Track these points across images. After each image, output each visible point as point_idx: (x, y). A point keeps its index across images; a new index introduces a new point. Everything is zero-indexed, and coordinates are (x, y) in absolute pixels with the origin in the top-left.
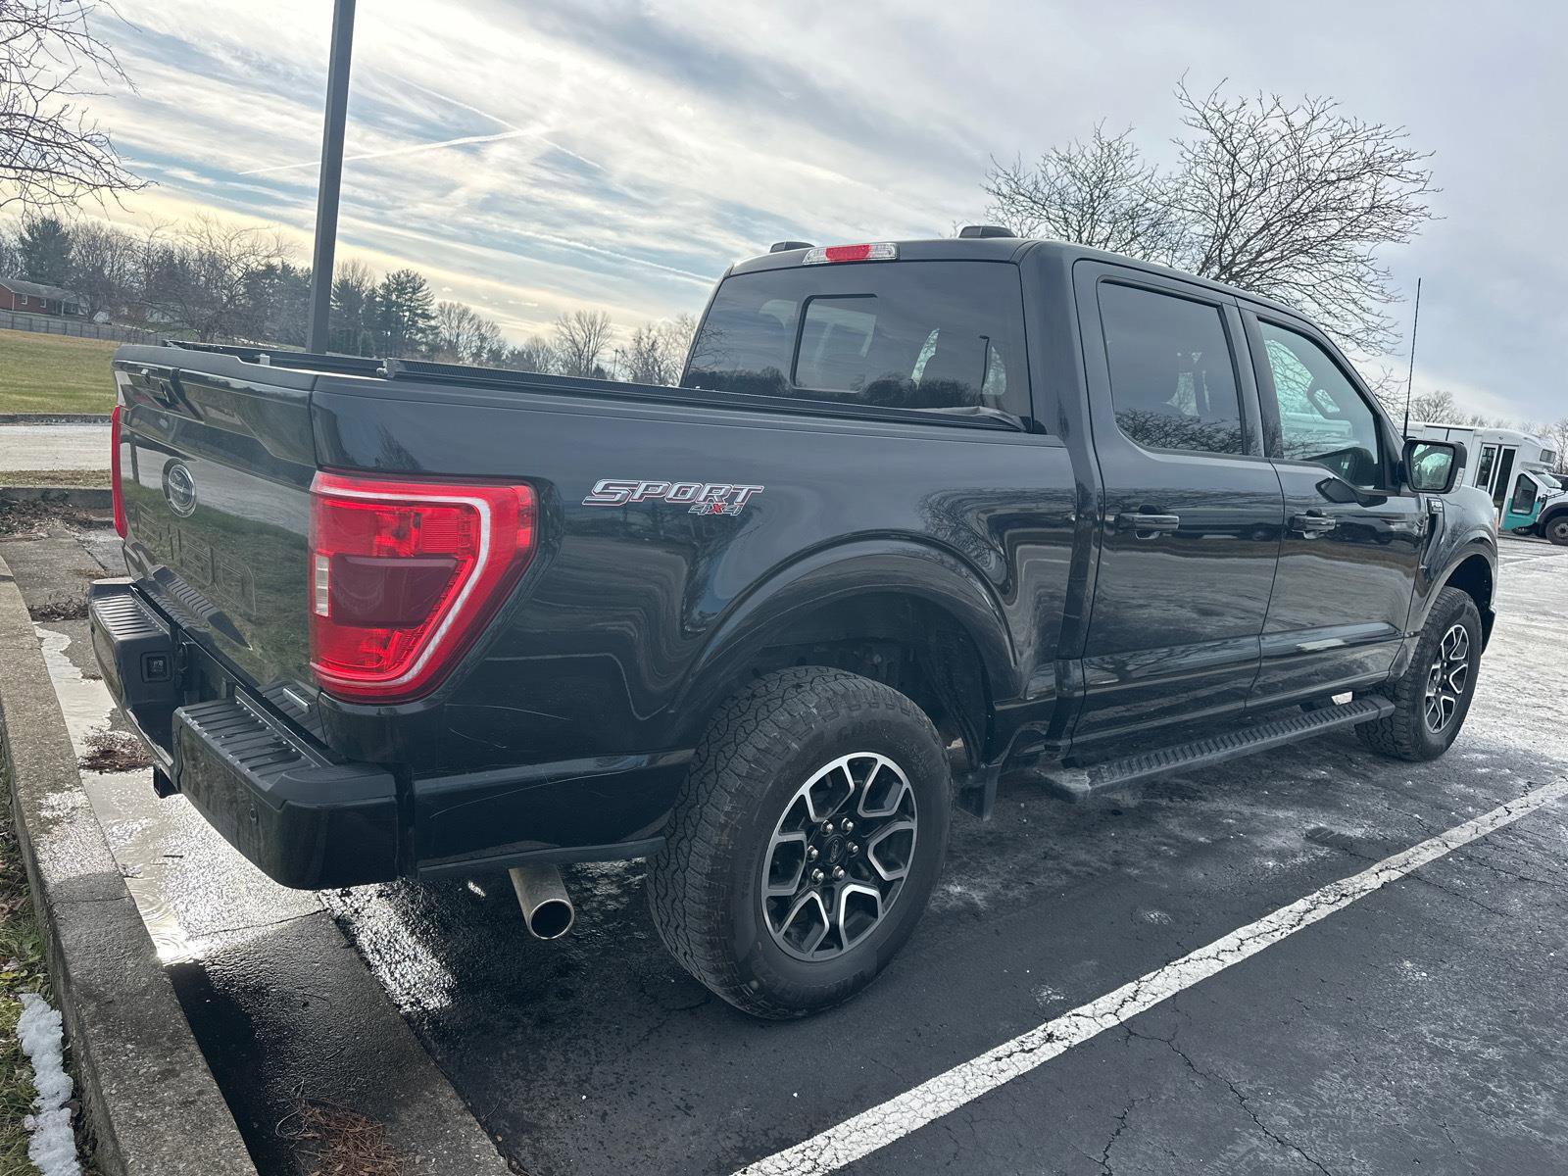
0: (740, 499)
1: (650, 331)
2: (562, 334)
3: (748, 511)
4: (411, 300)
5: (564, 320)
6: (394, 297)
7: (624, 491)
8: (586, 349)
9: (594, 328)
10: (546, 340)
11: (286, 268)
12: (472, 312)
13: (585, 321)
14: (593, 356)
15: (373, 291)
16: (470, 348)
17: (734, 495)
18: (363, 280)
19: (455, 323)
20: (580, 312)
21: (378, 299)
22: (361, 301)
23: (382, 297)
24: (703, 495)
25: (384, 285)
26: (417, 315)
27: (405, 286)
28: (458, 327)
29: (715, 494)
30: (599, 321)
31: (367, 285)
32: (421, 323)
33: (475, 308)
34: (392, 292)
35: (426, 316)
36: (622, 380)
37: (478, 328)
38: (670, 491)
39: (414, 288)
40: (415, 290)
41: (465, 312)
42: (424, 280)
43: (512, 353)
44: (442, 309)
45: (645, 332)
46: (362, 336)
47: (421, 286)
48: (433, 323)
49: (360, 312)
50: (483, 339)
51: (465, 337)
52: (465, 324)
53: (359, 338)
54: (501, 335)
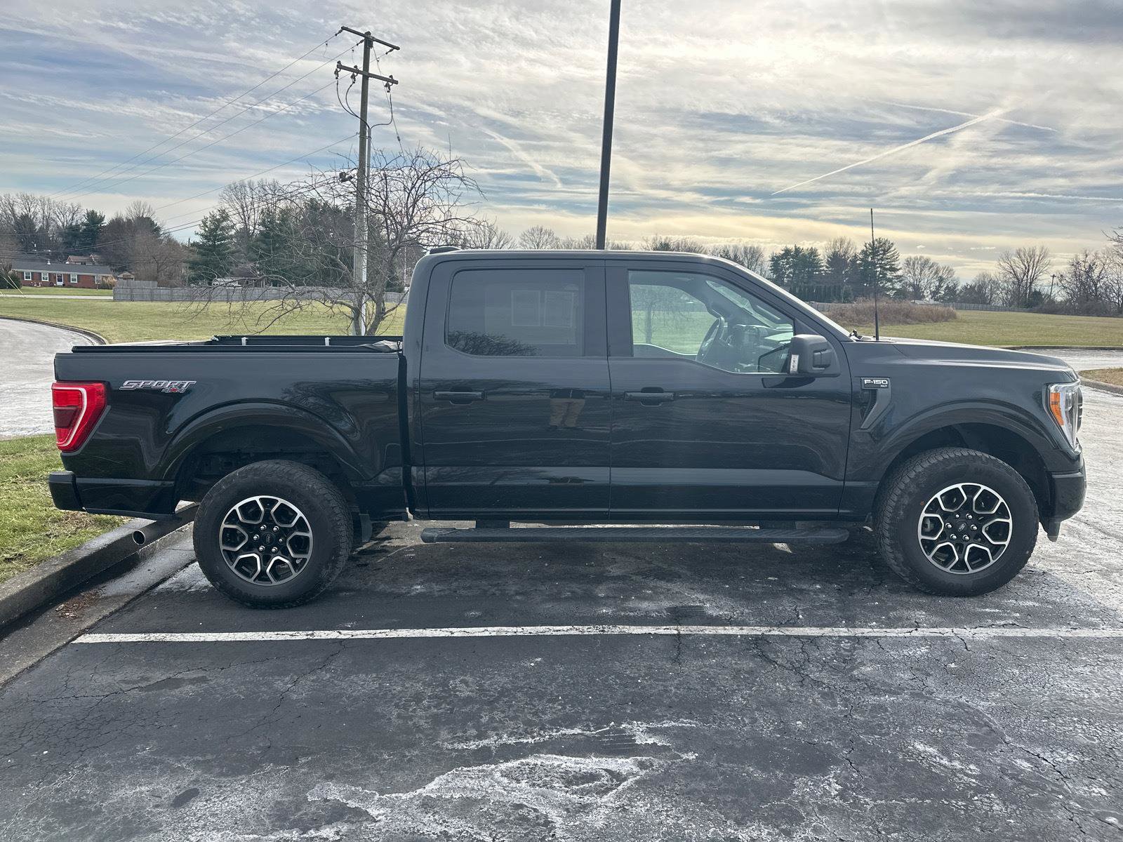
0: (184, 386)
1: (1087, 256)
2: (1004, 269)
3: (188, 391)
4: (882, 259)
5: (1007, 257)
6: (870, 259)
7: (135, 384)
8: (1025, 278)
9: (1033, 260)
10: (992, 275)
11: (797, 250)
12: (931, 262)
13: (1025, 255)
14: (1031, 283)
15: (855, 256)
16: (930, 288)
17: (182, 385)
18: (848, 249)
19: (917, 272)
20: (1020, 250)
21: (858, 262)
22: (847, 265)
23: (862, 260)
24: (167, 385)
25: (863, 251)
26: (887, 269)
27: (878, 250)
28: (921, 274)
29: (173, 384)
30: (1038, 253)
31: (851, 253)
32: (889, 275)
33: (934, 258)
34: (869, 255)
35: (893, 270)
36: (1059, 299)
37: (936, 273)
38: (154, 384)
39: (884, 251)
40: (885, 252)
41: (927, 261)
42: (892, 244)
43: (966, 288)
44: (908, 263)
45: (1081, 258)
46: (844, 289)
47: (890, 248)
48: (899, 273)
49: (843, 273)
50: (941, 280)
51: (926, 280)
52: (926, 271)
53: (842, 291)
54: (955, 276)
